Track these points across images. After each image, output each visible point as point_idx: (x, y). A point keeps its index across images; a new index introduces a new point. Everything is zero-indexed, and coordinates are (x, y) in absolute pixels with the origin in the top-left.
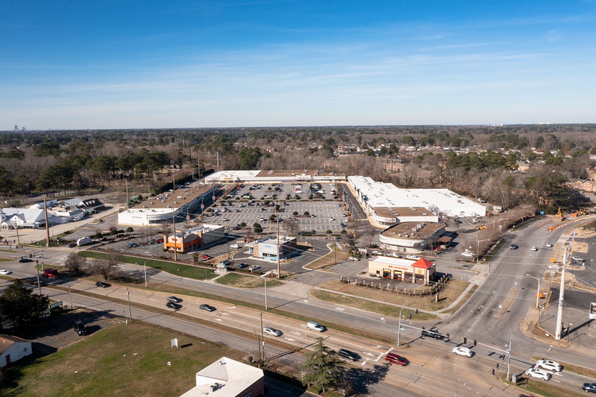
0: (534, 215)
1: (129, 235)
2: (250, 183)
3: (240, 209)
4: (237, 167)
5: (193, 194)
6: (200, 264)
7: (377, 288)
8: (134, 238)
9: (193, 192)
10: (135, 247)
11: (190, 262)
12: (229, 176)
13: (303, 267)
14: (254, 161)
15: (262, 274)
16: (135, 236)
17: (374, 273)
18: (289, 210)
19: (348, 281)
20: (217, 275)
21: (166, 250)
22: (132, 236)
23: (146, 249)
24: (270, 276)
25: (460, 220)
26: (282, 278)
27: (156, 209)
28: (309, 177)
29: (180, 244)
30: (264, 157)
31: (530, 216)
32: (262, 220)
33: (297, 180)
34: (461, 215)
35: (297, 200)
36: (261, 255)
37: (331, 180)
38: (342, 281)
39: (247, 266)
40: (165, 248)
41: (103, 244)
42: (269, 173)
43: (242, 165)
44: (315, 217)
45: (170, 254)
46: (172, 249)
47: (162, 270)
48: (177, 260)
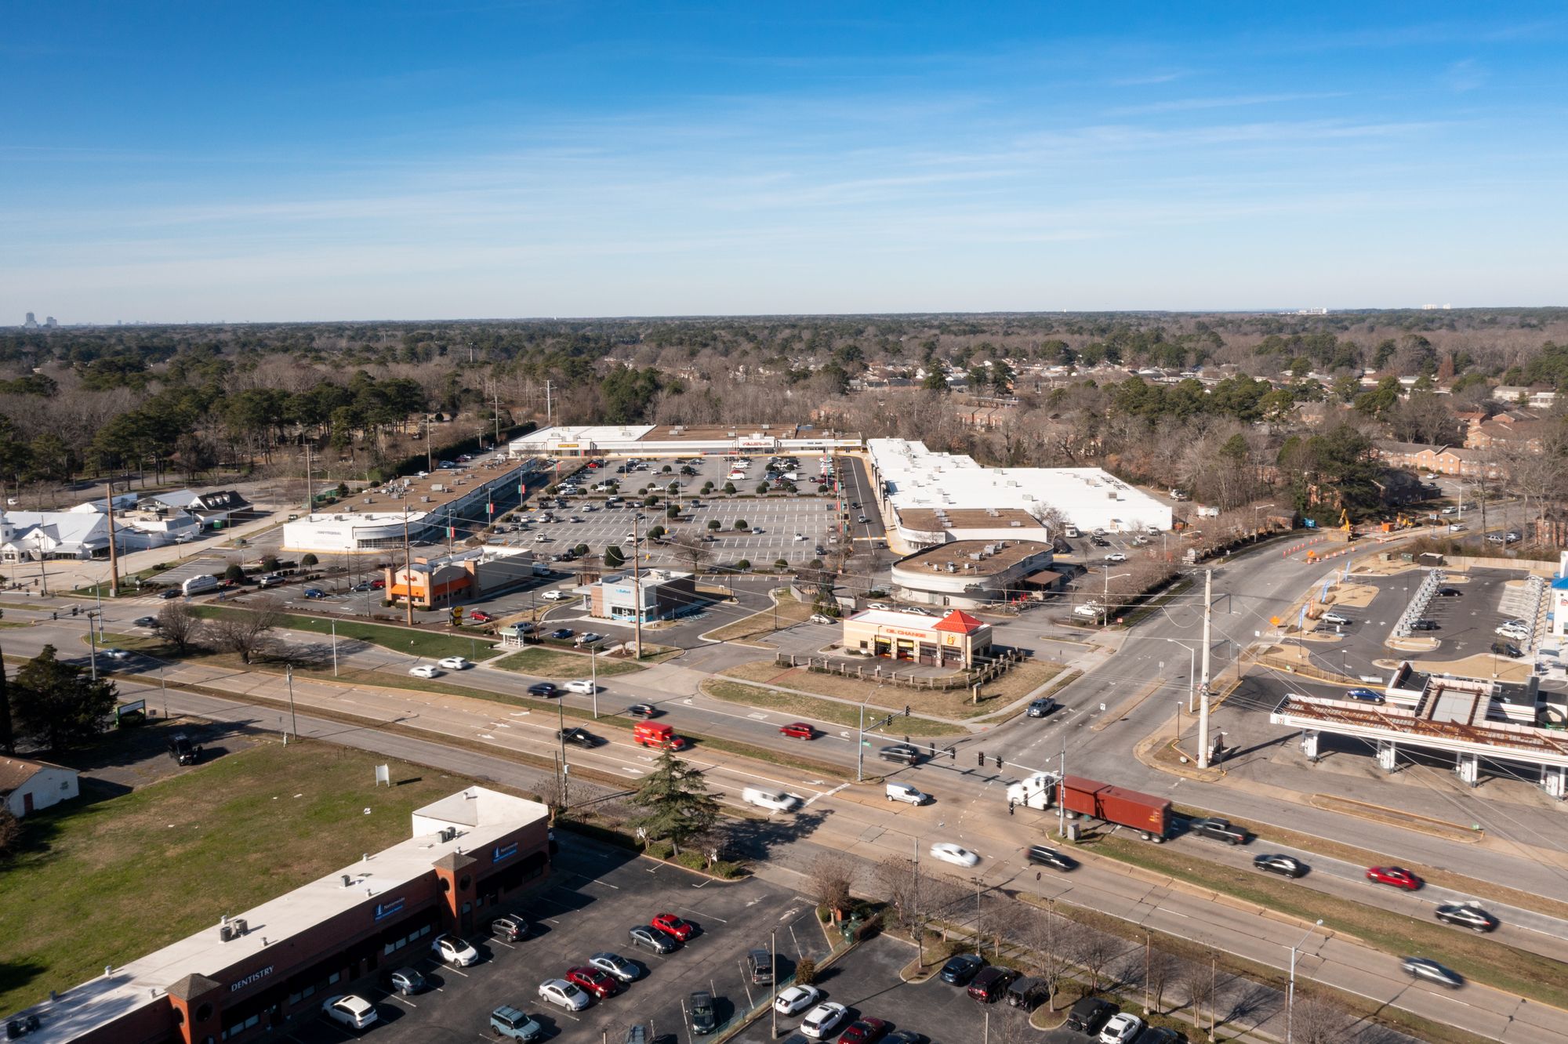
0: (1289, 528)
1: (309, 572)
2: (623, 455)
3: (585, 517)
4: (596, 418)
5: (472, 480)
6: (466, 630)
7: (854, 676)
8: (318, 578)
9: (473, 477)
10: (320, 597)
11: (443, 627)
12: (570, 439)
13: (701, 637)
14: (639, 403)
15: (602, 649)
16: (321, 574)
17: (856, 646)
18: (702, 517)
19: (792, 662)
20: (500, 653)
21: (390, 604)
22: (314, 575)
23: (343, 602)
24: (619, 654)
25: (1105, 539)
26: (645, 657)
27: (375, 515)
28: (770, 441)
29: (422, 588)
30: (665, 393)
31: (1279, 530)
32: (632, 539)
33: (741, 450)
34: (1112, 527)
35: (728, 495)
36: (608, 612)
37: (824, 449)
38: (778, 663)
39: (571, 635)
40: (389, 597)
41: (245, 592)
42: (671, 432)
43: (610, 412)
44: (761, 532)
45: (399, 611)
46: (406, 600)
47: (376, 642)
48: (413, 624)
